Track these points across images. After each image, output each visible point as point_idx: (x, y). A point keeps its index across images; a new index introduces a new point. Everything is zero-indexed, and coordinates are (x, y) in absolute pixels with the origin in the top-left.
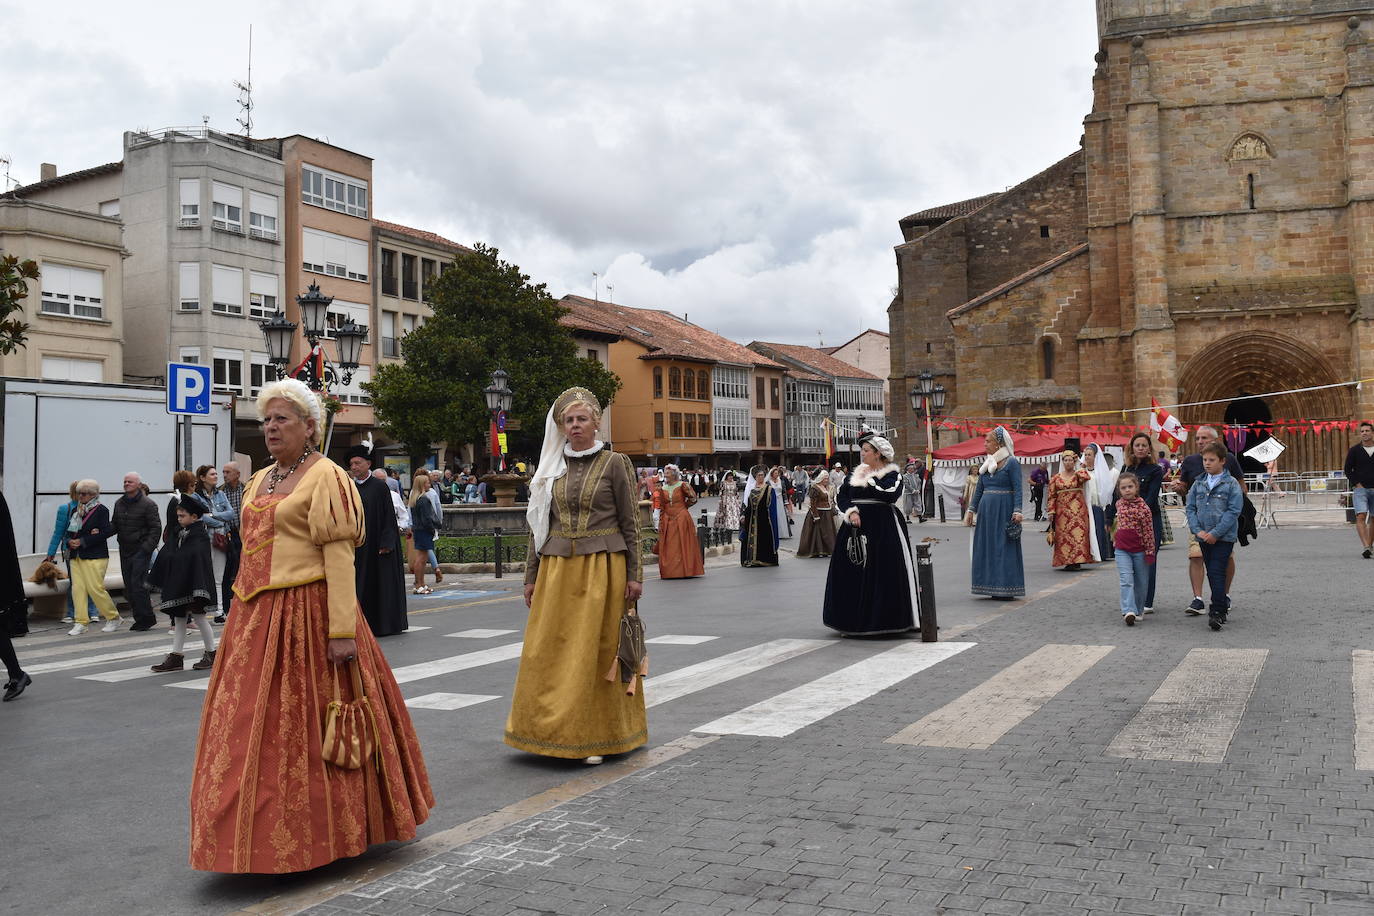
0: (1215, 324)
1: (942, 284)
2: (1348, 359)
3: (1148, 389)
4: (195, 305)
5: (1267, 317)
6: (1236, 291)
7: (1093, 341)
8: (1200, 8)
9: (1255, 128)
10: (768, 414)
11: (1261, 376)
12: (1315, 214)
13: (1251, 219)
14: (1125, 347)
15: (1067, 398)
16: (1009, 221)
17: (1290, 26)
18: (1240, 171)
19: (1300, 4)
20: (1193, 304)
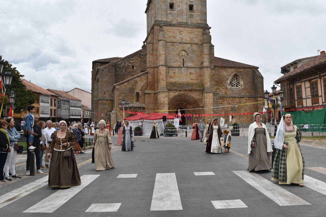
0: (175, 91)
1: (109, 78)
2: (202, 100)
3: (162, 105)
5: (186, 90)
6: (180, 84)
7: (148, 94)
8: (174, 21)
9: (185, 49)
10: (53, 108)
11: (184, 103)
12: (196, 69)
13: (183, 68)
14: (156, 95)
15: (142, 106)
16: (125, 64)
17: (192, 28)
18: (181, 58)
19: (194, 23)
20: (171, 87)
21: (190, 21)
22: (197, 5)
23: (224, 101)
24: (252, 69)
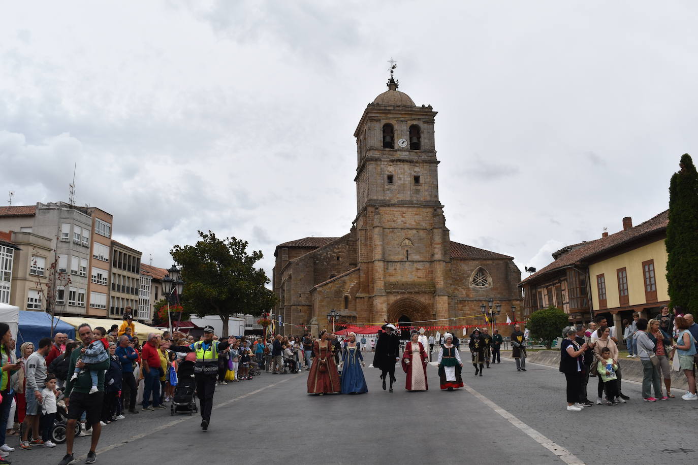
0: (397, 294)
1: (305, 274)
2: (433, 306)
3: (379, 314)
4: (65, 270)
5: (412, 293)
6: (403, 285)
7: (361, 298)
8: (394, 199)
9: (409, 236)
11: (409, 310)
12: (424, 263)
13: (407, 263)
14: (371, 300)
15: (353, 315)
16: (327, 254)
17: (418, 208)
18: (404, 249)
19: (421, 201)
20: (391, 288)
21: (415, 198)
22: (424, 176)
23: (465, 306)
24: (504, 261)
